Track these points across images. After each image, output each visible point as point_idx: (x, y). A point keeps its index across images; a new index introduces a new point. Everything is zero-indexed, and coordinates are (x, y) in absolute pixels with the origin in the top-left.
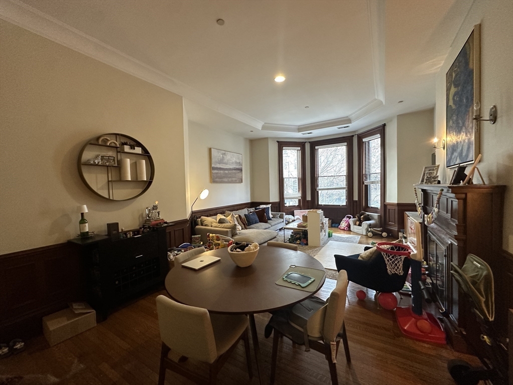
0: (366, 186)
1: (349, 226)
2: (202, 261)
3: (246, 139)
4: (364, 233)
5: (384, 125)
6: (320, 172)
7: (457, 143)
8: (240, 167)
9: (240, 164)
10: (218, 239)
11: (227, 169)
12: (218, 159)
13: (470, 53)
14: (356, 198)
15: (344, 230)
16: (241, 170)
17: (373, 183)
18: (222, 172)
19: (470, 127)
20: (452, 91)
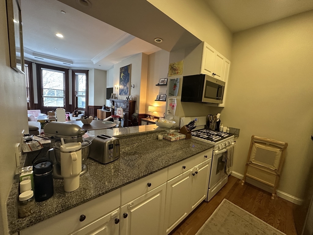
0: (77, 98)
1: (69, 118)
5: (88, 70)
14: (71, 103)
17: (80, 96)
19: (128, 87)
20: (122, 74)
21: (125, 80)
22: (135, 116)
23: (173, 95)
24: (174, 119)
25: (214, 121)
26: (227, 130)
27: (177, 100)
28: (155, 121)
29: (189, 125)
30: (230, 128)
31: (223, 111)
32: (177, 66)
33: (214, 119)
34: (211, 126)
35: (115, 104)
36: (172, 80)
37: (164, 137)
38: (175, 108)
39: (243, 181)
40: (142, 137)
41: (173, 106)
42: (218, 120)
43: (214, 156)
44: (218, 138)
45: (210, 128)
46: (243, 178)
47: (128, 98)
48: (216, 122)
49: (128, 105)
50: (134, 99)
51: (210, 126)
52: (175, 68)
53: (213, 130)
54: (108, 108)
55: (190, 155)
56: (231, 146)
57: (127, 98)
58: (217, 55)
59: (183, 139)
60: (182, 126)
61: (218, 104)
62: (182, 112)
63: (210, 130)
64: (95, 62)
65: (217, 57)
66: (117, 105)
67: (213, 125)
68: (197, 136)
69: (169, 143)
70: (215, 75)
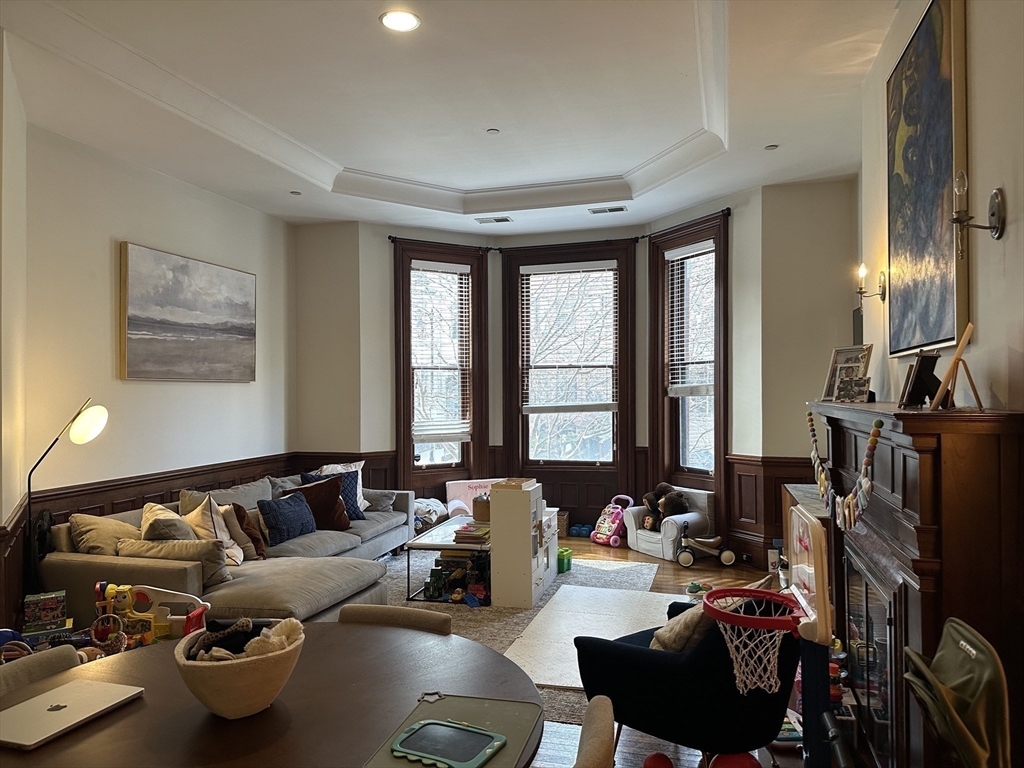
0: (675, 403)
1: (622, 531)
2: (58, 708)
3: (273, 219)
4: (669, 555)
5: (727, 213)
6: (533, 349)
7: (916, 284)
8: (246, 321)
9: (246, 309)
10: (142, 602)
11: (191, 326)
12: (156, 287)
13: (942, 34)
14: (643, 440)
15: (606, 545)
16: (250, 333)
17: (694, 391)
18: (170, 336)
19: (945, 242)
20: (902, 131)
21: (919, 175)
49: (916, 472)
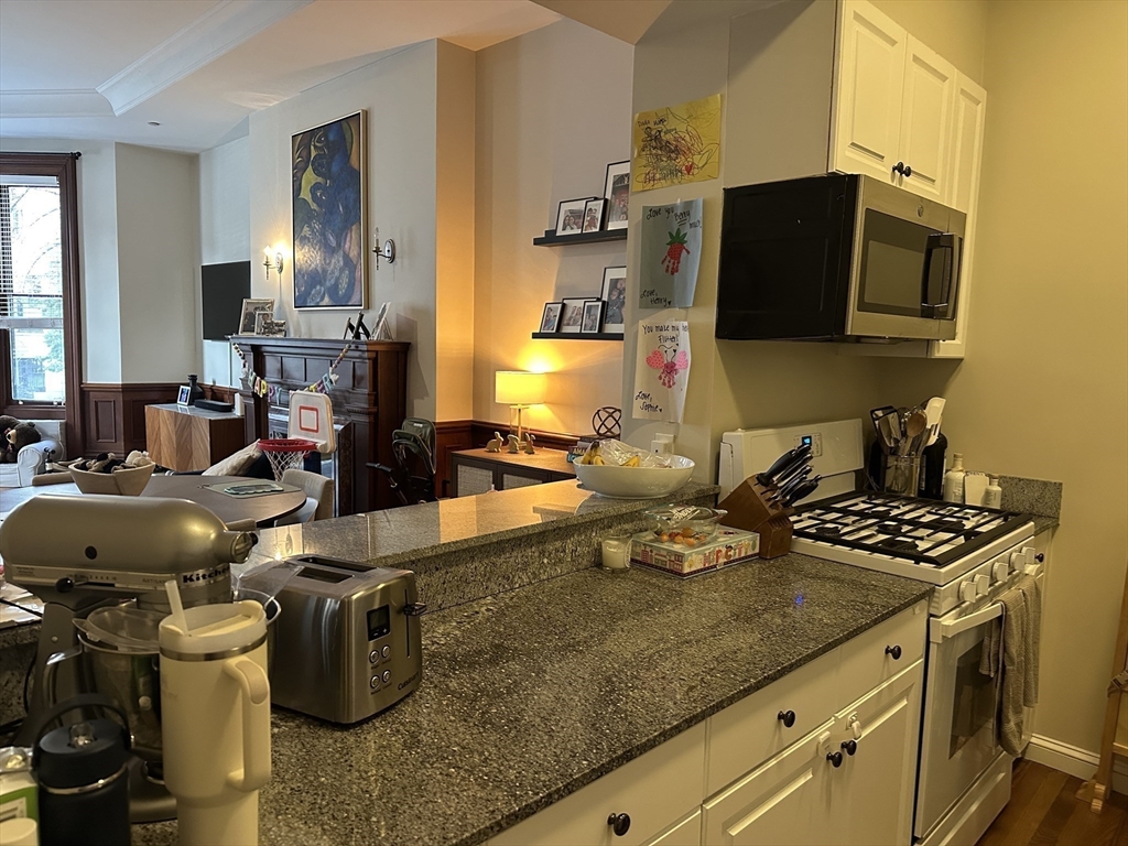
0: (4, 335)
4: (28, 482)
5: (76, 156)
17: (35, 324)
19: (353, 254)
20: (310, 177)
21: (329, 210)
22: (415, 440)
23: (669, 304)
24: (679, 440)
25: (910, 441)
26: (988, 493)
27: (690, 328)
28: (544, 459)
29: (774, 472)
30: (1003, 481)
31: (957, 383)
32: (682, 127)
33: (911, 434)
34: (895, 478)
35: (271, 364)
36: (654, 212)
37: (639, 550)
38: (683, 376)
39: (1101, 788)
40: (516, 557)
41: (670, 369)
42: (933, 440)
43: (933, 648)
44: (945, 542)
45: (889, 490)
46: (1095, 770)
47: (360, 324)
48: (922, 449)
49: (365, 369)
50: (399, 332)
51: (890, 474)
52: (669, 137)
53: (909, 500)
54: (217, 393)
55: (813, 647)
56: (1026, 585)
57: (351, 327)
58: (916, 59)
59: (745, 560)
60: (728, 484)
61: (929, 343)
62: (722, 401)
63: (892, 496)
64: (120, 103)
65: (916, 68)
66: (282, 371)
67: (905, 467)
68: (821, 535)
69: (674, 584)
70: (908, 172)
